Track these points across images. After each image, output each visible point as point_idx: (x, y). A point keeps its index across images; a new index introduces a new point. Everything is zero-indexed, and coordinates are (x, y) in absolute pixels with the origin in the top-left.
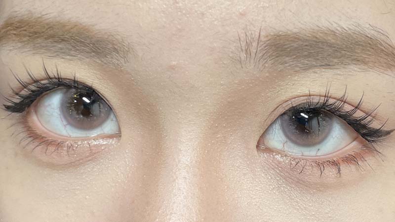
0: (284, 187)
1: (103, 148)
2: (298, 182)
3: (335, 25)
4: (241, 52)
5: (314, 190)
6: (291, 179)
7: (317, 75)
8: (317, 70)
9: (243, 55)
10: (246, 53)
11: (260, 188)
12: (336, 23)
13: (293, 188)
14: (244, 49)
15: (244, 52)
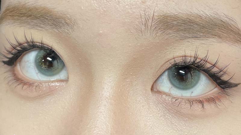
0: (168, 115)
1: (57, 88)
2: (176, 113)
3: (202, 12)
4: (142, 26)
5: (187, 119)
6: (172, 110)
7: (189, 43)
8: (189, 40)
9: (143, 27)
10: (145, 26)
11: (152, 115)
12: (203, 11)
13: (174, 116)
14: (144, 23)
15: (144, 25)
